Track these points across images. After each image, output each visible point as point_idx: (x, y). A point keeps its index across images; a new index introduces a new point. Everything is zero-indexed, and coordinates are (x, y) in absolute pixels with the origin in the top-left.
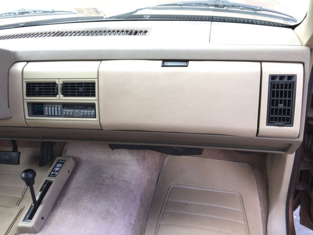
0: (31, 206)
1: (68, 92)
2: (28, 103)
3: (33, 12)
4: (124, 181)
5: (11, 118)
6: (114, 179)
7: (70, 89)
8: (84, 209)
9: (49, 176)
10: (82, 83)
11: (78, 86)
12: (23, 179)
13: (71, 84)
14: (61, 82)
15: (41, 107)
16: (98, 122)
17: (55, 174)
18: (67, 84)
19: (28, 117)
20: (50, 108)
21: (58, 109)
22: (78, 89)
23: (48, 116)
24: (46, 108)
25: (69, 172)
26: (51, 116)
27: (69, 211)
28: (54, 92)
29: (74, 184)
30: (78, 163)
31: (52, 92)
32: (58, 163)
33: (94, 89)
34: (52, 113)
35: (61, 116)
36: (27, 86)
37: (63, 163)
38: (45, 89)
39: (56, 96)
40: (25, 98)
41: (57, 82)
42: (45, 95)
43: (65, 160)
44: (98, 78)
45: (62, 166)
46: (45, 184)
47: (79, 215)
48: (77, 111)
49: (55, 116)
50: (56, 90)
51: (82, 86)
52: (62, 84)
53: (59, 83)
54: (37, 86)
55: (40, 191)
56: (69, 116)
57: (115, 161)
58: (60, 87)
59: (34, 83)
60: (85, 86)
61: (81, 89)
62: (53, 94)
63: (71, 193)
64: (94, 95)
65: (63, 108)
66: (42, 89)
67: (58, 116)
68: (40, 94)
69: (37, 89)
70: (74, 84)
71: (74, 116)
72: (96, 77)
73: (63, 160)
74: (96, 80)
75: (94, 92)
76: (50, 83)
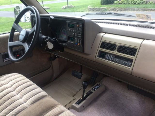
0: (81, 99)
1: (120, 50)
2: (99, 51)
3: (114, 14)
4: (129, 109)
5: (90, 55)
6: (123, 105)
7: (122, 49)
8: (104, 112)
9: (92, 89)
10: (129, 48)
11: (127, 49)
12: (83, 85)
13: (123, 47)
14: (119, 45)
15: (104, 54)
16: (131, 70)
17: (95, 90)
18: (122, 46)
19: (97, 57)
20: (108, 56)
21: (112, 57)
22: (127, 50)
23: (106, 59)
24: (107, 55)
25: (101, 91)
26: (108, 60)
27: (96, 110)
28: (114, 49)
29: (102, 98)
30: (106, 89)
31: (113, 48)
32: (97, 85)
33: (136, 52)
34: (108, 58)
35: (112, 61)
36: (102, 43)
37: (100, 86)
38: (110, 46)
39: (114, 51)
40: (99, 48)
41: (117, 45)
42: (109, 49)
43: (101, 85)
44: (140, 47)
45: (99, 87)
46: (89, 92)
47: (100, 114)
48: (121, 61)
49: (109, 60)
50: (115, 48)
51: (129, 49)
52: (119, 46)
53: (118, 45)
54: (107, 44)
55: (86, 94)
56: (116, 62)
57: (126, 96)
58: (117, 47)
59: (106, 43)
60: (130, 50)
61: (128, 51)
62: (112, 50)
63: (99, 102)
64: (134, 55)
65: (115, 57)
66: (108, 46)
67: (111, 60)
68: (106, 48)
69: (106, 46)
70: (125, 47)
71: (119, 63)
72: (139, 46)
73: (100, 85)
74: (138, 48)
75: (135, 54)
76: (113, 44)
